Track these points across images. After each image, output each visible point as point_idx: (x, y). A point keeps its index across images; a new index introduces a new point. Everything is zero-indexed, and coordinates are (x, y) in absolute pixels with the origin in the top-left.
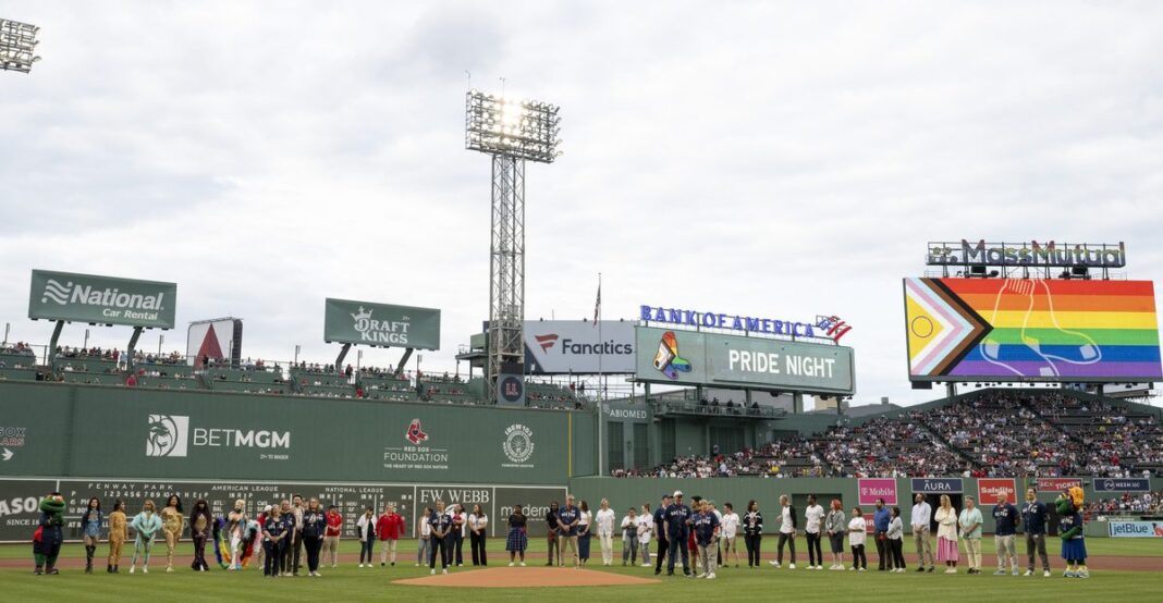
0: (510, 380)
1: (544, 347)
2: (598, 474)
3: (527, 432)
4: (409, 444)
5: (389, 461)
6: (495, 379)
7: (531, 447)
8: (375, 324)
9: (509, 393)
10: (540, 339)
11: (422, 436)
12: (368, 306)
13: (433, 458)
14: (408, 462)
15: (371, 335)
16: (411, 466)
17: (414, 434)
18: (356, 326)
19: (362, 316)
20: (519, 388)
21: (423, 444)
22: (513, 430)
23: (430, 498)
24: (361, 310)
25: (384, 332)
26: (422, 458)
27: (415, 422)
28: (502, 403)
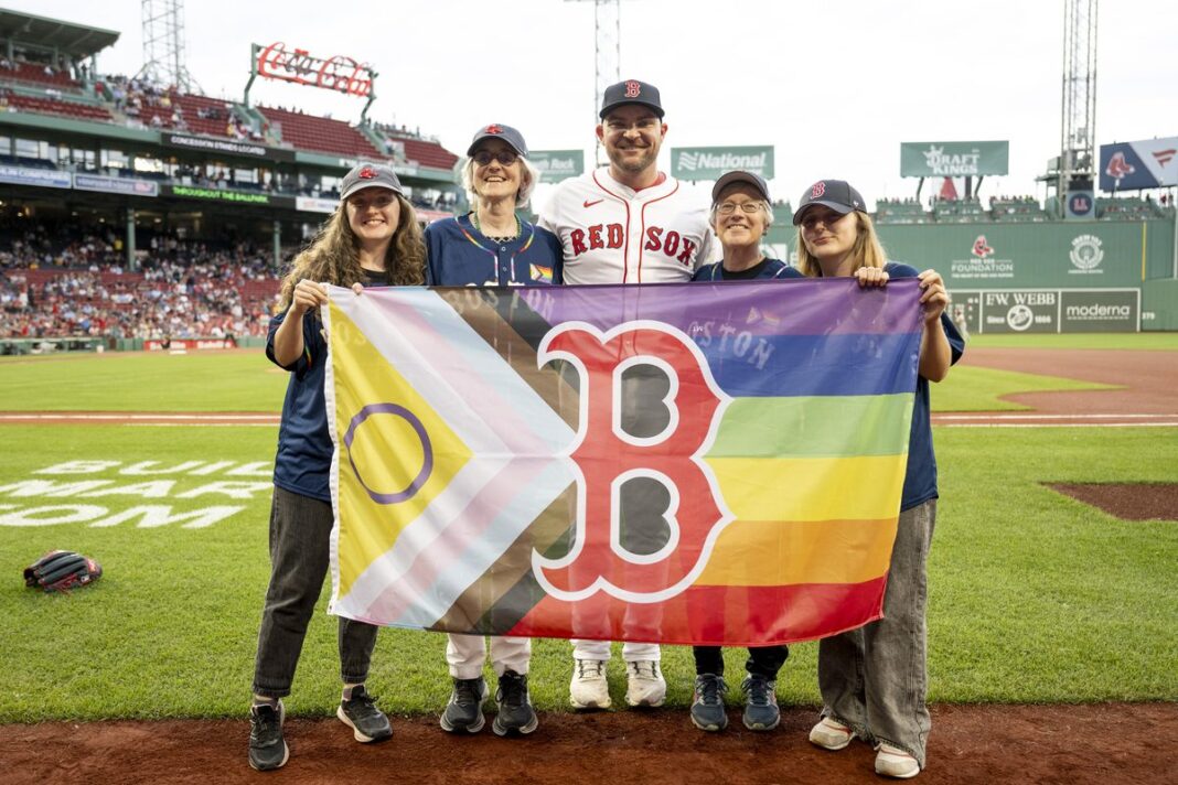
0: (1080, 197)
1: (1161, 162)
2: (1172, 276)
3: (1096, 242)
4: (974, 257)
5: (956, 272)
6: (1064, 197)
7: (1100, 255)
8: (946, 159)
9: (1077, 207)
10: (1156, 155)
11: (987, 250)
12: (938, 145)
13: (999, 268)
14: (974, 272)
15: (943, 168)
16: (977, 276)
17: (980, 249)
18: (928, 163)
19: (934, 153)
20: (1089, 203)
21: (989, 257)
22: (1079, 242)
23: (996, 301)
24: (933, 148)
25: (955, 164)
26: (988, 268)
27: (981, 238)
28: (1071, 218)
